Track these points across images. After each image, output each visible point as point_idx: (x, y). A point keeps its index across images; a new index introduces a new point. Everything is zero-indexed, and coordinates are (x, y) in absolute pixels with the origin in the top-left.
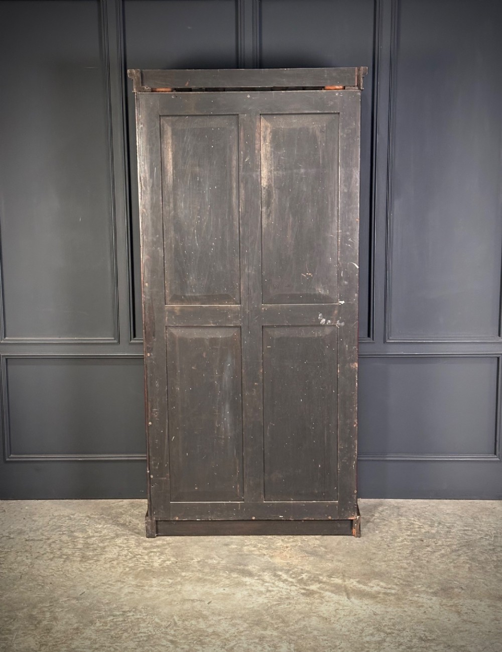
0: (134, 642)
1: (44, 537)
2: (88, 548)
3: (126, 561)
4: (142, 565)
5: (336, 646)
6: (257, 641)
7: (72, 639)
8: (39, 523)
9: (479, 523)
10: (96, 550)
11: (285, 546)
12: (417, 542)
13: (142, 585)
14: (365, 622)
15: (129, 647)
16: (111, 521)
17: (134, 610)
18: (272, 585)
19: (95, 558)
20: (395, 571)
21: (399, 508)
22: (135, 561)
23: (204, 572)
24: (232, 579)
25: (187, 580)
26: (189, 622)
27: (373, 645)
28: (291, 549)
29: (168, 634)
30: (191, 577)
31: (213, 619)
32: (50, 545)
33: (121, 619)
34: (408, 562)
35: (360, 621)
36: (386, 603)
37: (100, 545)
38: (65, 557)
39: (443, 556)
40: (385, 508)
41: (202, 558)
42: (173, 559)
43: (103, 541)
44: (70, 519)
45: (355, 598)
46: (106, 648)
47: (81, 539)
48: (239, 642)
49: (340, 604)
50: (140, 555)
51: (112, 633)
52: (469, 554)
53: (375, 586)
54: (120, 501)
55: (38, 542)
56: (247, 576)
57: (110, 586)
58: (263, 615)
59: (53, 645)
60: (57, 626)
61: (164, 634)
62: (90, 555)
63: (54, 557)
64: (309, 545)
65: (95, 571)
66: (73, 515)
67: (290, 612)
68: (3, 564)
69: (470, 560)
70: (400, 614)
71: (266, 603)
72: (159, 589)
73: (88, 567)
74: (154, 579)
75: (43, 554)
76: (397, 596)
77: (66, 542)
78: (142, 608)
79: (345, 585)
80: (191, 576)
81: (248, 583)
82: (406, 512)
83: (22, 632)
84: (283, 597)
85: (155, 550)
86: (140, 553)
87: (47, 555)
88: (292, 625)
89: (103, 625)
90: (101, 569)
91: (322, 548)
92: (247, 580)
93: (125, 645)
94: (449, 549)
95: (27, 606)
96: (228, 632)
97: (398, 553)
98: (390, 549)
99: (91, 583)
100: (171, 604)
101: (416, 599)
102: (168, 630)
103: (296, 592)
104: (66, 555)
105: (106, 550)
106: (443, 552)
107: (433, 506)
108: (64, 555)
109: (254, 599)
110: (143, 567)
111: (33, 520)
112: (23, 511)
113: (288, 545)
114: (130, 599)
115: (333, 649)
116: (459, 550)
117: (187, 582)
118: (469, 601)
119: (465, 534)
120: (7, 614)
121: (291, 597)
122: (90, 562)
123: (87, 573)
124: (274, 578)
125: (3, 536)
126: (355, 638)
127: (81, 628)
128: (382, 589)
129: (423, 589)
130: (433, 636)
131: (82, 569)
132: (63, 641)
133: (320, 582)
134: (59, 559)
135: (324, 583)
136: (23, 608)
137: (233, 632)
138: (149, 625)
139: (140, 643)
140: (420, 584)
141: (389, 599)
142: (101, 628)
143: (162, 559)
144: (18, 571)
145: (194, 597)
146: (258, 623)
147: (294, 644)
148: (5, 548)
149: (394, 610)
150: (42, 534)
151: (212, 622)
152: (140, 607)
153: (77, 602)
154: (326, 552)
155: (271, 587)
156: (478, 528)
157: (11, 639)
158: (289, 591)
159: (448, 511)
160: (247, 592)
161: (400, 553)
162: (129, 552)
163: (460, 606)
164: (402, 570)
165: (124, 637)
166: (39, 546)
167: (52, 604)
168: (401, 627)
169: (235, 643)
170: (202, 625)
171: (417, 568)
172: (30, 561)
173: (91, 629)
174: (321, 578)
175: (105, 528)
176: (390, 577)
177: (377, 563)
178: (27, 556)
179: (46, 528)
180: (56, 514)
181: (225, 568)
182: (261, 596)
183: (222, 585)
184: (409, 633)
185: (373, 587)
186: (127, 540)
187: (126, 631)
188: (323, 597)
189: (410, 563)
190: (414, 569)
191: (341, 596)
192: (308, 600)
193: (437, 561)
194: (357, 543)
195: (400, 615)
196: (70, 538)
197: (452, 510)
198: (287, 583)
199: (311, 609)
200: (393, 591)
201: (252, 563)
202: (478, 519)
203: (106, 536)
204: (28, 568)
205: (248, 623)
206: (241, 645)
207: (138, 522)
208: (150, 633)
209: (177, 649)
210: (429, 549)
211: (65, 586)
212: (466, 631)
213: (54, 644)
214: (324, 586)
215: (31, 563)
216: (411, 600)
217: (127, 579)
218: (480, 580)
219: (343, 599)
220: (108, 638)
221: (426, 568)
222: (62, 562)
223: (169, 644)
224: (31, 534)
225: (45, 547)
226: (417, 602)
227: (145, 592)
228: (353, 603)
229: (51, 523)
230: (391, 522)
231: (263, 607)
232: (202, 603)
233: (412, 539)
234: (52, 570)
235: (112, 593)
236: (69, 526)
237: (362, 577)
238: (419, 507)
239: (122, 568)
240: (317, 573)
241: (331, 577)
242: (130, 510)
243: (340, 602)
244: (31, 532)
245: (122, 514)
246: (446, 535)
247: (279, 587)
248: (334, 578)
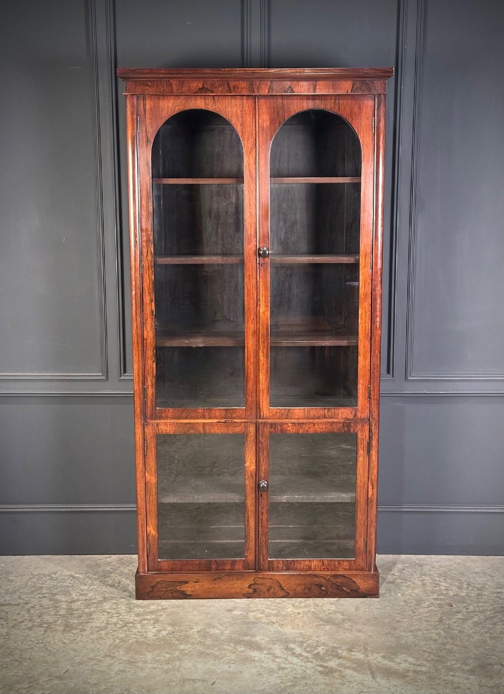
2: (71, 614)
3: (116, 631)
4: (134, 636)
8: (16, 584)
10: (81, 616)
11: (296, 611)
12: (445, 607)
13: (135, 661)
16: (98, 582)
18: (284, 661)
19: (80, 627)
20: (424, 643)
21: (421, 566)
22: (126, 631)
23: (205, 645)
24: (238, 653)
25: (186, 654)
28: (303, 616)
30: (191, 651)
32: (29, 611)
34: (438, 632)
36: (417, 684)
37: (85, 610)
38: (46, 626)
39: (476, 624)
40: (406, 565)
41: (203, 627)
42: (169, 628)
43: (89, 605)
44: (52, 579)
45: (381, 678)
47: (63, 603)
49: (364, 685)
50: (131, 623)
53: (403, 662)
54: (108, 558)
55: (16, 607)
56: (255, 649)
57: (98, 663)
62: (74, 623)
63: (33, 626)
64: (324, 611)
65: (80, 644)
66: (55, 573)
71: (278, 684)
72: (155, 666)
73: (72, 639)
74: (148, 654)
75: (21, 622)
76: (428, 675)
77: (47, 607)
78: (136, 690)
79: (368, 661)
80: (190, 649)
81: (256, 659)
82: (430, 570)
84: (299, 676)
85: (148, 617)
86: (132, 621)
87: (26, 623)
91: (338, 614)
92: (255, 654)
94: (482, 617)
97: (425, 620)
98: (416, 616)
99: (75, 659)
100: (169, 685)
101: (451, 678)
103: (313, 670)
104: (47, 623)
105: (93, 616)
106: (476, 619)
107: (459, 564)
108: (44, 623)
109: (264, 679)
110: (136, 638)
111: (10, 580)
113: (300, 611)
114: (122, 679)
116: (494, 617)
117: (186, 657)
119: (499, 597)
121: (307, 676)
122: (75, 632)
123: (72, 646)
124: (285, 652)
128: (411, 666)
129: (458, 665)
131: (65, 641)
133: (340, 657)
134: (39, 628)
135: (344, 658)
140: (453, 660)
141: (420, 679)
143: (157, 629)
145: (195, 676)
150: (20, 598)
152: (133, 689)
153: (60, 682)
154: (344, 620)
155: (284, 663)
158: (304, 668)
159: (476, 569)
160: (257, 670)
161: (427, 621)
162: (119, 619)
164: (432, 642)
166: (17, 612)
167: (31, 685)
171: (449, 640)
172: (5, 630)
174: (340, 651)
175: (91, 590)
176: (419, 651)
177: (403, 634)
179: (24, 590)
180: (35, 573)
181: (230, 640)
182: (272, 675)
183: (227, 661)
185: (400, 663)
186: (117, 604)
188: (344, 677)
189: (440, 634)
190: (445, 641)
191: (365, 676)
192: (327, 680)
193: (471, 631)
194: (378, 608)
196: (52, 603)
197: (481, 569)
198: (301, 658)
200: (424, 669)
201: (260, 633)
203: (93, 600)
204: (3, 640)
207: (129, 582)
210: (460, 616)
211: (46, 662)
214: (344, 662)
215: (8, 634)
216: (445, 680)
217: (117, 653)
219: (368, 679)
221: (458, 639)
222: (42, 632)
224: (7, 598)
225: (22, 613)
226: (452, 682)
227: (138, 670)
228: (379, 684)
229: (29, 583)
230: (414, 583)
231: (276, 689)
232: (205, 684)
233: (439, 604)
234: (31, 642)
235: (100, 671)
236: (50, 588)
237: (387, 650)
238: (443, 564)
239: (111, 640)
240: (335, 645)
241: (351, 651)
242: (119, 567)
243: (364, 682)
244: (7, 594)
245: (110, 573)
246: (478, 598)
247: (293, 664)
248: (354, 652)
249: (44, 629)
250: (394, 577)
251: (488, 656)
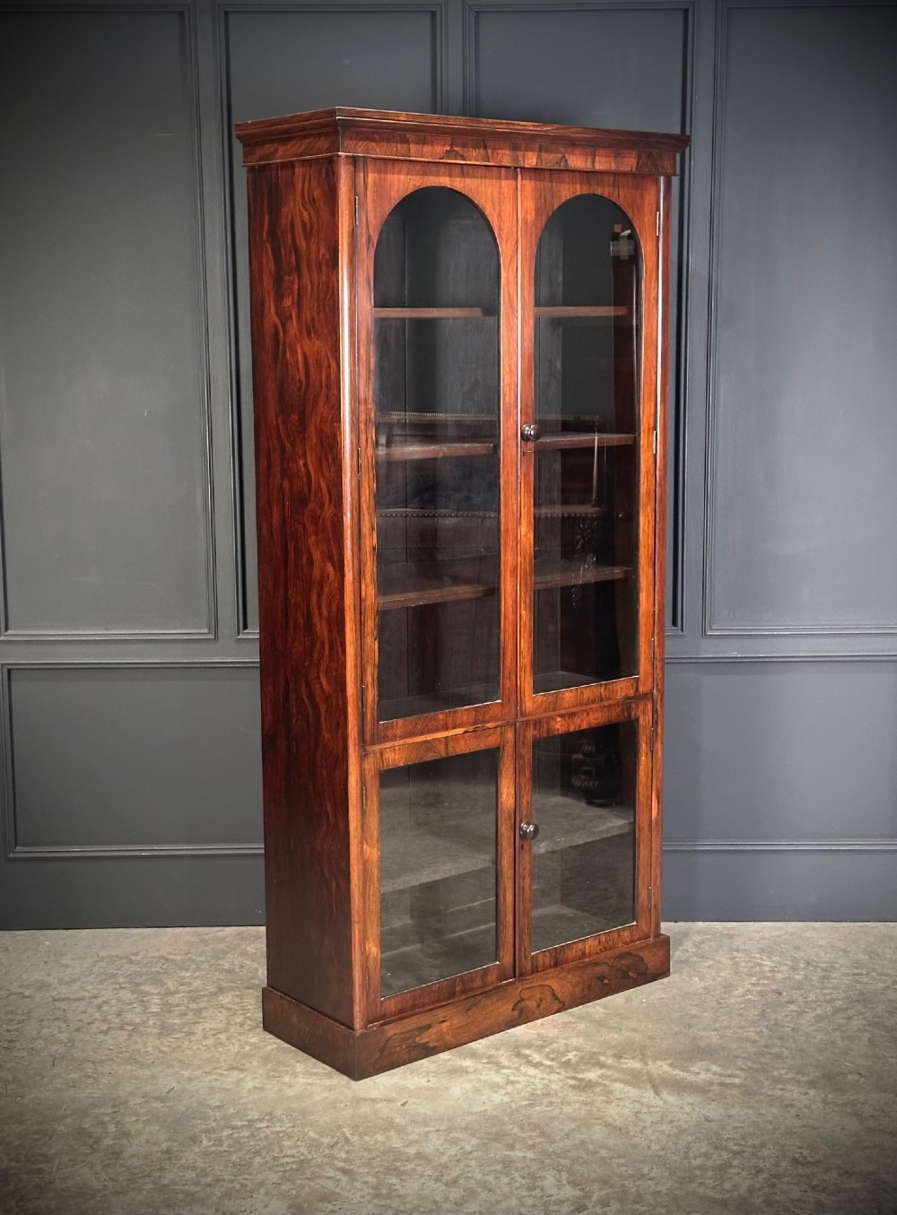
0: (276, 1172)
1: (87, 994)
2: (169, 1012)
3: (244, 1034)
5: (642, 1176)
6: (499, 1167)
7: (162, 1169)
8: (73, 970)
9: (880, 962)
10: (185, 1014)
12: (770, 995)
13: (277, 1074)
14: (691, 1135)
15: (267, 1182)
16: (206, 966)
17: (267, 1118)
18: (515, 1072)
20: (735, 1046)
21: (731, 937)
22: (259, 1034)
24: (441, 1062)
26: (372, 1137)
27: (710, 1173)
29: (336, 1158)
31: (416, 1132)
32: (99, 1007)
33: (246, 1133)
34: (758, 1030)
35: (681, 1132)
36: (725, 1101)
37: (190, 1006)
38: (130, 1028)
39: (819, 1019)
40: (706, 937)
43: (196, 999)
44: (131, 962)
45: (668, 1094)
46: (225, 1184)
47: (155, 997)
48: (466, 1170)
49: (642, 1104)
51: (234, 1157)
52: (866, 1015)
53: (702, 1072)
54: (218, 931)
55: (77, 1003)
56: (468, 1057)
57: (219, 1078)
58: (503, 1124)
59: (128, 1180)
60: (131, 1146)
61: (328, 1158)
62: (175, 1024)
63: (109, 1029)
65: (188, 1052)
66: (136, 954)
67: (553, 1119)
68: (18, 1041)
69: (869, 1025)
70: (753, 1119)
71: (507, 1103)
72: (310, 1081)
73: (174, 1045)
74: (298, 1065)
75: (89, 1024)
76: (744, 1089)
77: (128, 1002)
78: (283, 1114)
79: (648, 1072)
81: (471, 1070)
82: (745, 944)
83: (68, 1158)
84: (538, 1092)
87: (97, 1024)
88: (560, 1140)
89: (214, 1144)
90: (198, 1049)
93: (260, 1177)
94: (829, 1008)
95: (72, 1114)
96: (444, 1153)
97: (737, 1014)
98: (722, 1008)
99: (183, 1071)
100: (335, 1107)
101: (779, 1093)
102: (335, 1151)
103: (561, 1084)
104: (131, 1025)
105: (204, 1015)
106: (819, 1012)
107: (792, 934)
108: (127, 1024)
109: (485, 1097)
110: (276, 1043)
111: (63, 965)
112: (40, 949)
114: (259, 1099)
115: (639, 1180)
116: (847, 1009)
118: (875, 1096)
119: (856, 981)
120: (35, 1128)
121: (552, 1092)
122: (177, 1036)
123: (175, 1055)
124: (517, 1060)
125: (12, 994)
126: (676, 1161)
127: (175, 1149)
128: (716, 1077)
129: (790, 1075)
130: (817, 1156)
131: (164, 1049)
132: (146, 1173)
133: (602, 1066)
134: (119, 1032)
135: (610, 1067)
136: (64, 1117)
137: (454, 1153)
138: (299, 1143)
139: (288, 1174)
140: (783, 1068)
141: (731, 1094)
142: (213, 1149)
144: (46, 1053)
145: (374, 1094)
146: (497, 1138)
147: (568, 1172)
148: (16, 1014)
149: (742, 1113)
150: (83, 989)
151: (414, 1137)
152: (279, 1113)
153: (162, 1105)
154: (607, 1015)
155: (515, 1075)
156: (880, 970)
157: (49, 1170)
158: (546, 1082)
159: (820, 941)
160: (471, 1085)
161: (741, 1015)
162: (248, 1018)
163: (860, 1105)
164: (749, 1044)
165: (255, 1164)
166: (80, 1009)
167: (117, 1109)
168: (757, 1142)
169: (460, 1172)
170: (396, 1142)
171: (776, 1041)
172: (66, 1035)
173: (192, 1151)
174: (603, 1058)
175: (198, 977)
176: (729, 1056)
177: (703, 1033)
178: (59, 1028)
179: (88, 979)
180: (103, 953)
182: (496, 1092)
183: (424, 1075)
184: (773, 1151)
185: (699, 1073)
187: (258, 1153)
188: (611, 1092)
189: (762, 1032)
190: (769, 1042)
191: (643, 1091)
192: (584, 1097)
193: (812, 1028)
194: (662, 998)
195: (754, 1121)
196: (135, 996)
197: (828, 941)
198: (541, 1068)
199: (591, 1111)
200: (737, 1081)
202: (878, 955)
203: (201, 991)
204: (64, 1049)
205: (478, 1138)
206: (470, 1175)
207: (256, 966)
208: (302, 1158)
209: (355, 1183)
210: (793, 1007)
211: (137, 1078)
212: (876, 1146)
213: (130, 1177)
214: (609, 1073)
215: (70, 1039)
216: (769, 1096)
218: (890, 1060)
219: (649, 1095)
220: (227, 1166)
221: (791, 1040)
222: (125, 1037)
223: (339, 1175)
224: (63, 990)
225: (90, 1010)
226: (781, 1099)
227: (285, 1087)
228: (666, 1102)
229: (96, 969)
230: (720, 962)
231: (504, 1110)
232: (392, 1105)
233: (762, 991)
234: (109, 1052)
235: (224, 1089)
236: (131, 974)
237: (678, 1056)
238: (767, 935)
239: (237, 1046)
240: (594, 1050)
241: (621, 1057)
242: (239, 945)
243: (644, 1100)
244: (60, 985)
245: (225, 952)
246: (823, 983)
247: (529, 1076)
248: (626, 1058)
249: (127, 1032)
250: (687, 955)
251: (838, 1063)
